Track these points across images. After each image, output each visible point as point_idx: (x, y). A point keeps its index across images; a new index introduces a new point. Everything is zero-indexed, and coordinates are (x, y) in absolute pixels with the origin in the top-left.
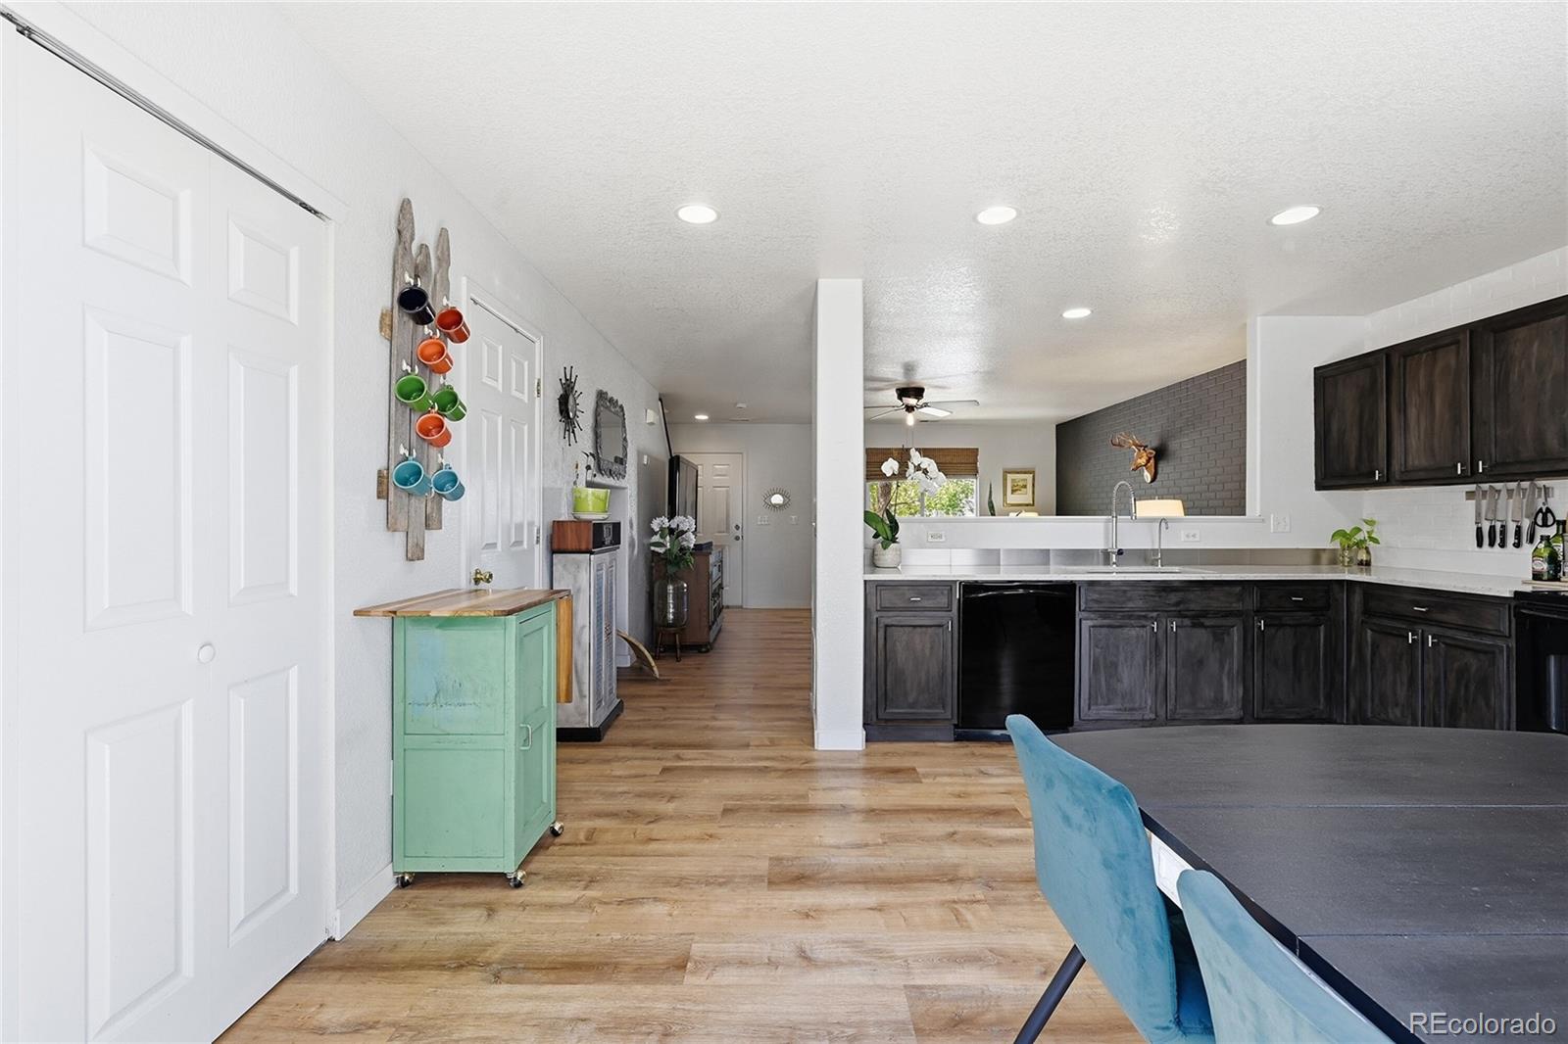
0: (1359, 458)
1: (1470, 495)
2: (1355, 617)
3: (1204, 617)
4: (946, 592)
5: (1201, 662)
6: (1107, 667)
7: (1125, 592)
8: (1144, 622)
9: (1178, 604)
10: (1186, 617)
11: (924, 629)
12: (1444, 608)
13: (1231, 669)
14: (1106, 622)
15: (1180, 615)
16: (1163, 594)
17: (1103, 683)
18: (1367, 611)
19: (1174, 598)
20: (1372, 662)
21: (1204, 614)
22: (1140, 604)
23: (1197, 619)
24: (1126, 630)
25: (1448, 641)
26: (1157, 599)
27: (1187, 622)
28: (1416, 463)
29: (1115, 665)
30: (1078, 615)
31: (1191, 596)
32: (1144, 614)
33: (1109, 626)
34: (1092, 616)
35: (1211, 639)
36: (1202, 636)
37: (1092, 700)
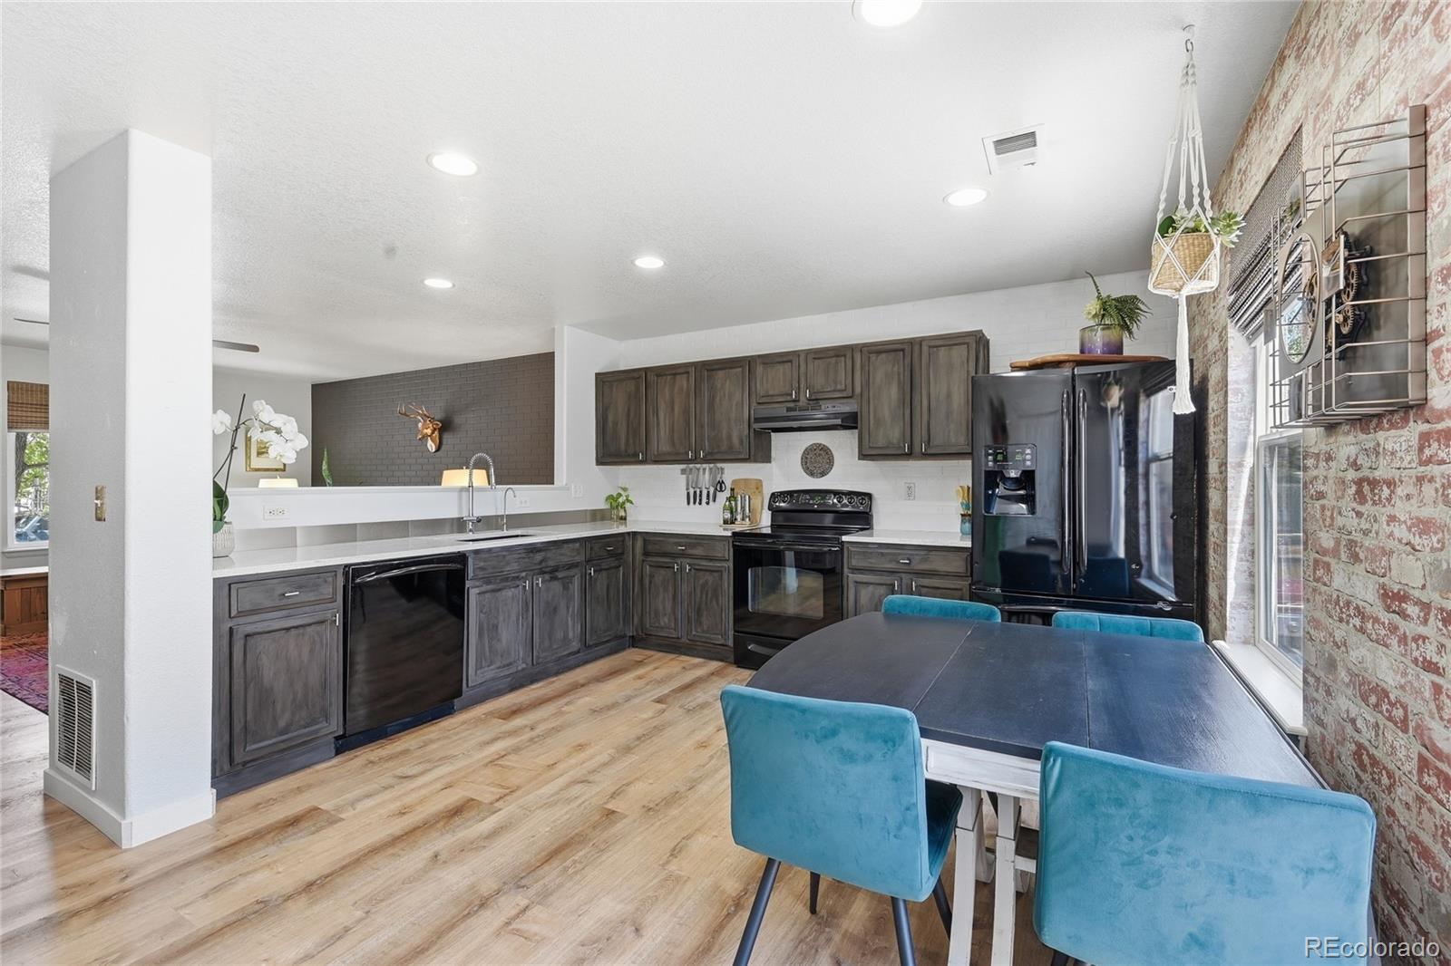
0: (627, 444)
1: (683, 471)
2: (637, 558)
3: (556, 571)
4: (331, 579)
5: (555, 610)
6: (489, 630)
7: (504, 556)
8: (518, 582)
9: (541, 562)
10: (545, 573)
11: (301, 631)
12: (693, 546)
13: (573, 611)
14: (490, 587)
15: (542, 572)
16: (531, 555)
17: (487, 645)
18: (646, 554)
19: (539, 557)
20: (650, 588)
21: (556, 569)
22: (515, 566)
23: (552, 573)
24: (504, 593)
25: (697, 567)
26: (527, 560)
27: (547, 577)
28: (664, 449)
29: (496, 627)
30: (468, 584)
31: (549, 554)
32: (516, 575)
33: (493, 591)
34: (477, 584)
35: (561, 589)
36: (556, 586)
37: (479, 667)
